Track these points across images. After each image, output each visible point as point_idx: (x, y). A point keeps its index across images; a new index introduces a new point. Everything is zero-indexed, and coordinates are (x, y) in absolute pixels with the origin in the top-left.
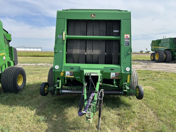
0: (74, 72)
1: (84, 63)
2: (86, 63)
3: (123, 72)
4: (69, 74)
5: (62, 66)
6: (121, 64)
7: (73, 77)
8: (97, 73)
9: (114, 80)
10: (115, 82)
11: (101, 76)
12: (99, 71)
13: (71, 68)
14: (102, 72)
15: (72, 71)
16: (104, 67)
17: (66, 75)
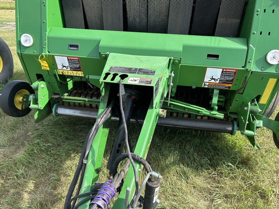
0: (79, 59)
1: (119, 30)
2: (126, 28)
3: (253, 67)
4: (67, 64)
5: (41, 37)
6: (252, 37)
7: (80, 74)
8: (153, 73)
9: (216, 92)
10: (215, 100)
11: (169, 79)
12: (164, 61)
13: (71, 46)
14: (173, 65)
15: (76, 54)
16: (185, 47)
17: (60, 67)
